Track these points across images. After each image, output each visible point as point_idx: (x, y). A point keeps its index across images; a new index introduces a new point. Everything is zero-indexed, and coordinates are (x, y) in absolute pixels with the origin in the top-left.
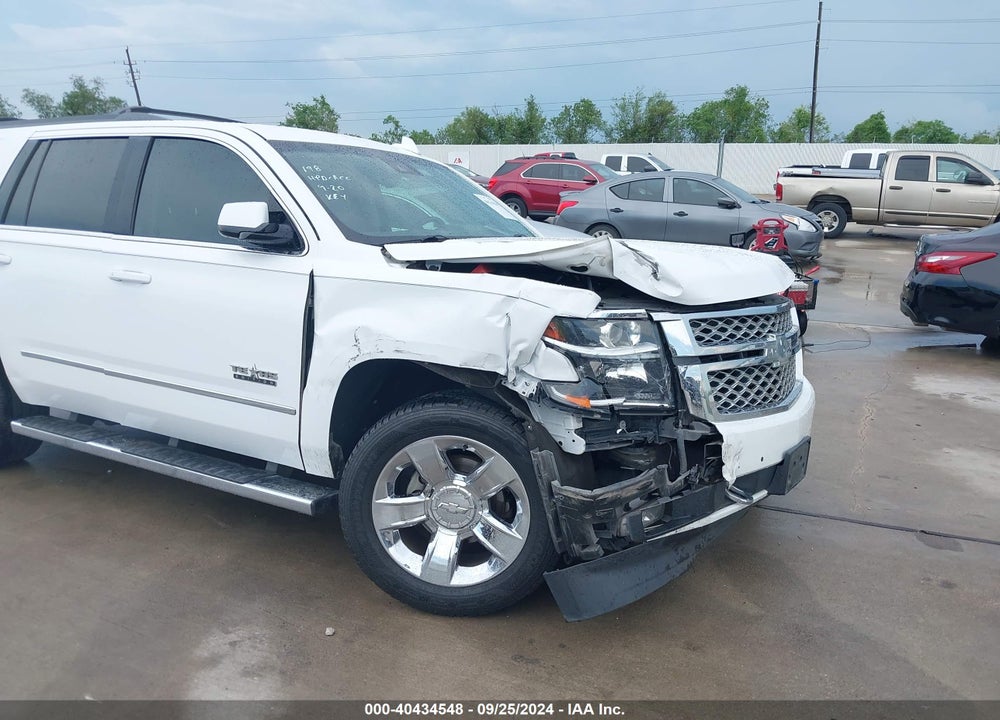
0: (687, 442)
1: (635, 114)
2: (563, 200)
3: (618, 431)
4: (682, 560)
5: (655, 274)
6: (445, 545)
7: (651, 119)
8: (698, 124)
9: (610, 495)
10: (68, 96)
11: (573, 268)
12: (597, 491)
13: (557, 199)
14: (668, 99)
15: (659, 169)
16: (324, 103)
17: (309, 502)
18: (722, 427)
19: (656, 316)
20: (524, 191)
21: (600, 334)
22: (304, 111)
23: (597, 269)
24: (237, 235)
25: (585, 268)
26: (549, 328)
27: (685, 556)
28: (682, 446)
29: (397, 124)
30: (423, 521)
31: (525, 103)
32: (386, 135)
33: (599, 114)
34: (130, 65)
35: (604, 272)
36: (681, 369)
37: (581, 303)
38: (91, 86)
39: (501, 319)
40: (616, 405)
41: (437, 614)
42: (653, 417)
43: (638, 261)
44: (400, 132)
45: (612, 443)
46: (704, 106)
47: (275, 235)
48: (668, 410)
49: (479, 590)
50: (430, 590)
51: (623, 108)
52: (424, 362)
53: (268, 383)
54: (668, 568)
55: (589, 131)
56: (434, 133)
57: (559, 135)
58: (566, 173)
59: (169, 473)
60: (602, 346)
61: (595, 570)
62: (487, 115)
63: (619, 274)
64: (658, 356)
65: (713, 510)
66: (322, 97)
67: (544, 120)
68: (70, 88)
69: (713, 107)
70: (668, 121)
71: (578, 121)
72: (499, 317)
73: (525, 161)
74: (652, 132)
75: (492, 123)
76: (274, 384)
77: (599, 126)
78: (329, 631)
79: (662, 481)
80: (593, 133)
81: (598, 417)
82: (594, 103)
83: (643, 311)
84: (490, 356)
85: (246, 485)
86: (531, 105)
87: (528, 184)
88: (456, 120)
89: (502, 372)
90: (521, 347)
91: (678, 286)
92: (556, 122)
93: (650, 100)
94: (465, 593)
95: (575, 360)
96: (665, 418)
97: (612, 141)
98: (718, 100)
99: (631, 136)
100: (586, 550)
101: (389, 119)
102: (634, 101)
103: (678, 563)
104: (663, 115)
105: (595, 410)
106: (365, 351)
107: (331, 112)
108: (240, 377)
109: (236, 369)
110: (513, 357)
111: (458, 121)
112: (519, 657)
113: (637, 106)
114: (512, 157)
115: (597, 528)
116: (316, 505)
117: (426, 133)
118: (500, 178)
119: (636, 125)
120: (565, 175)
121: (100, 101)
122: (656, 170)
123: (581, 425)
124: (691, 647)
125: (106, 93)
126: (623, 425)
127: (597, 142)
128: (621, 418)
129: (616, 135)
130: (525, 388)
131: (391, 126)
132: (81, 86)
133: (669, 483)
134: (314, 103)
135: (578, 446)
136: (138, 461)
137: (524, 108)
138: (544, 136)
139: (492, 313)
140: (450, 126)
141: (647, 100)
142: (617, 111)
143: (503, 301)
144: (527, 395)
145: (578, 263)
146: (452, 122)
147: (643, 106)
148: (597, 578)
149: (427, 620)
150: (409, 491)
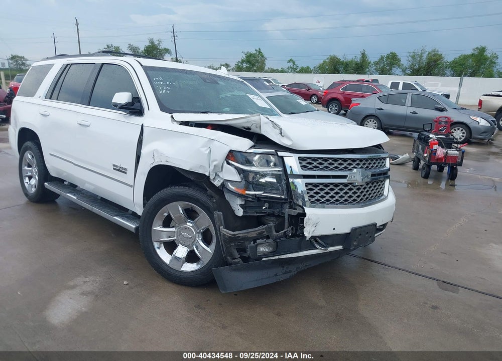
0: (290, 215)
1: (420, 60)
2: (353, 102)
3: (264, 208)
4: (286, 273)
5: (281, 133)
6: (181, 251)
7: (428, 63)
8: (456, 67)
9: (241, 235)
10: (146, 47)
11: (244, 128)
12: (236, 233)
13: (351, 102)
14: (440, 53)
15: (420, 90)
16: (260, 52)
17: (134, 227)
18: (308, 210)
19: (280, 154)
20: (341, 97)
21: (253, 160)
22: (250, 56)
23: (254, 129)
24: (117, 107)
25: (249, 129)
26: (228, 155)
27: (288, 271)
28: (286, 217)
29: (294, 63)
30: (174, 240)
31: (360, 54)
32: (288, 68)
33: (399, 60)
34: (174, 33)
35: (257, 130)
36: (291, 180)
37: (243, 144)
38: (156, 43)
39: (208, 149)
40: (258, 194)
41: (175, 283)
42: (280, 202)
43: (273, 126)
44: (295, 67)
45: (257, 213)
46: (460, 57)
47: (132, 107)
48: (285, 199)
49: (192, 274)
50: (171, 271)
51: (413, 57)
52: (175, 167)
53: (124, 172)
54: (276, 275)
55: (393, 69)
56: (312, 68)
57: (377, 70)
58: (364, 89)
59: (90, 209)
60: (254, 165)
61: (235, 270)
62: (340, 59)
63: (263, 133)
64: (281, 173)
65: (301, 250)
66: (259, 49)
67: (370, 63)
68: (148, 44)
69: (466, 57)
70: (438, 65)
71: (388, 64)
72: (206, 148)
73: (343, 82)
74: (428, 70)
75: (342, 63)
76: (126, 173)
77: (399, 66)
78: (125, 283)
79: (271, 232)
80: (395, 70)
81: (250, 199)
82: (397, 54)
83: (274, 151)
84: (201, 166)
85: (115, 217)
86: (363, 55)
87: (343, 94)
88: (323, 61)
89: (207, 174)
90: (215, 163)
91: (291, 140)
92: (376, 63)
93: (429, 53)
94: (186, 274)
95: (240, 171)
96: (285, 203)
97: (406, 74)
98: (468, 54)
99: (416, 72)
100: (234, 261)
101: (290, 61)
102: (420, 54)
103: (283, 274)
104: (436, 61)
105: (249, 196)
106: (156, 161)
107: (263, 56)
108: (115, 169)
109: (114, 165)
110: (212, 168)
111: (325, 62)
112: (198, 306)
113: (421, 56)
114: (337, 80)
115: (238, 250)
116: (137, 229)
117: (308, 68)
118: (329, 91)
119: (419, 67)
120: (363, 90)
121: (160, 49)
122: (418, 90)
123: (243, 203)
124: (279, 314)
125: (163, 46)
126: (267, 205)
127: (398, 75)
128: (265, 202)
129: (408, 71)
130: (217, 183)
131: (291, 64)
132: (152, 42)
133: (275, 234)
134: (255, 52)
135: (240, 212)
136: (82, 203)
137: (359, 56)
138: (369, 71)
139: (203, 147)
140: (320, 65)
141: (427, 53)
142: (410, 58)
143: (208, 141)
144: (218, 185)
145: (246, 125)
146: (322, 62)
147: (425, 56)
148: (236, 274)
149: (170, 285)
150: (171, 225)
